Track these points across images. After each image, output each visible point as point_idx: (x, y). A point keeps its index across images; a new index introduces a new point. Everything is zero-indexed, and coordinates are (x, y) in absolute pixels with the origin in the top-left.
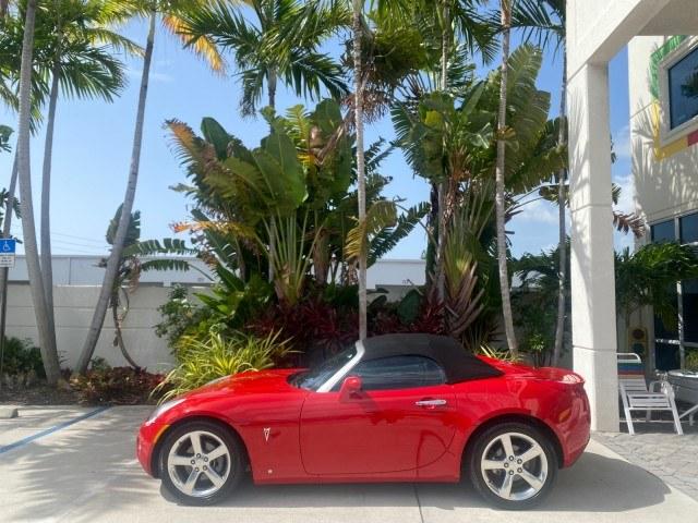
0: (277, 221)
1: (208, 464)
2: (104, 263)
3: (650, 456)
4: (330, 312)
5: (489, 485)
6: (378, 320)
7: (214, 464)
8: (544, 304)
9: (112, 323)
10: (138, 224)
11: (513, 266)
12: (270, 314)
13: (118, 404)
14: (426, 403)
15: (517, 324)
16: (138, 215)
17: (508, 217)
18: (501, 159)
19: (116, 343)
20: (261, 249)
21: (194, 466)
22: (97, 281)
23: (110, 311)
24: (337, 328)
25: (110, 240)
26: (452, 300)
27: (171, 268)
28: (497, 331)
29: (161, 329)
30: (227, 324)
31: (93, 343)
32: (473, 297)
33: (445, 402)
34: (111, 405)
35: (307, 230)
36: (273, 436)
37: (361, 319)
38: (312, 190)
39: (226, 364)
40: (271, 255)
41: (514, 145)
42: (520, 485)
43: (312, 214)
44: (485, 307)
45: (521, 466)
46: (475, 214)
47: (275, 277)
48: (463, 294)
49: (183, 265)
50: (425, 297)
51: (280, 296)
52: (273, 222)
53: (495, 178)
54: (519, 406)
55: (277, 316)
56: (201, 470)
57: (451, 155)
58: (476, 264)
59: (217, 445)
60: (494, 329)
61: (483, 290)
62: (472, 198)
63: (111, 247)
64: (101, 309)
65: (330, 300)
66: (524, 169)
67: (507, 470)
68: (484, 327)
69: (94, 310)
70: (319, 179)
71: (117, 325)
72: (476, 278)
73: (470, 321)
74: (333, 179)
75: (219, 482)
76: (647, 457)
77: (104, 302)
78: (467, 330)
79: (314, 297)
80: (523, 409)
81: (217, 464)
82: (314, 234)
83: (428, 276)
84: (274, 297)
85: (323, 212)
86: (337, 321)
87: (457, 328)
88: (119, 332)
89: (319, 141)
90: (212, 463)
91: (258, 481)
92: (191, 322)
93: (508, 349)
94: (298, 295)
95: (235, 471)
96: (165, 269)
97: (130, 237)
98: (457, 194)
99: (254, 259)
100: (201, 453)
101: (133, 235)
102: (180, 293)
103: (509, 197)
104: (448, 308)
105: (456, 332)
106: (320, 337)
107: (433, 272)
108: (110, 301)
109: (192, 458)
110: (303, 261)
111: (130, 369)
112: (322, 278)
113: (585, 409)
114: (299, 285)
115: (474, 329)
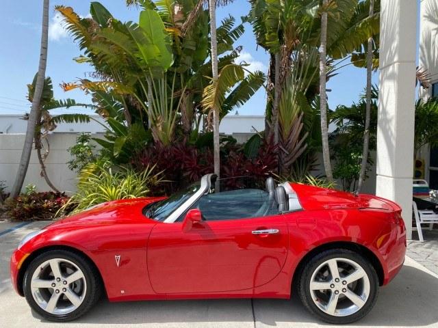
1: (67, 286)
2: (27, 117)
4: (192, 151)
5: (317, 303)
6: (230, 157)
7: (73, 286)
9: (38, 161)
10: (51, 86)
12: (148, 153)
13: (38, 220)
14: (261, 231)
15: (332, 158)
16: (49, 80)
17: (327, 78)
18: (324, 30)
19: (42, 175)
20: (141, 105)
21: (55, 289)
23: (34, 152)
24: (197, 164)
25: (30, 100)
26: (283, 141)
27: (77, 121)
28: (316, 163)
29: (73, 165)
31: (23, 176)
32: (300, 138)
33: (278, 231)
34: (32, 221)
35: (174, 92)
36: (122, 263)
37: (215, 157)
38: (177, 57)
39: (110, 192)
40: (150, 112)
41: (336, 16)
42: (344, 302)
43: (178, 77)
44: (309, 146)
45: (346, 286)
46: (302, 77)
47: (152, 126)
48: (292, 137)
49: (85, 118)
50: (264, 140)
51: (156, 139)
52: (149, 84)
54: (344, 235)
55: (154, 154)
56: (61, 292)
57: (285, 27)
58: (302, 113)
59: (75, 270)
60: (314, 161)
61: (307, 133)
62: (300, 65)
63: (30, 104)
64: (27, 151)
65: (194, 143)
66: (341, 38)
67: (333, 290)
68: (307, 160)
69: (22, 151)
70: (182, 49)
72: (302, 124)
73: (296, 156)
74: (194, 49)
75: (77, 302)
77: (28, 145)
78: (294, 164)
79: (181, 141)
80: (347, 238)
81: (75, 286)
82: (181, 94)
83: (267, 125)
84: (152, 140)
85: (188, 75)
86: (198, 158)
87: (287, 162)
88: (43, 167)
89: (181, 17)
90: (71, 285)
91: (112, 299)
92: (93, 160)
93: (326, 176)
94: (170, 139)
95: (91, 292)
96: (72, 121)
97: (45, 97)
98: (290, 59)
99: (138, 113)
100: (60, 277)
101: (48, 96)
102: (84, 138)
103: (328, 64)
104: (281, 147)
105: (286, 164)
106: (185, 170)
107: (270, 121)
108: (34, 145)
109: (52, 282)
110: (173, 114)
111: (52, 193)
112: (188, 126)
113: (402, 232)
114: (170, 131)
115: (299, 162)
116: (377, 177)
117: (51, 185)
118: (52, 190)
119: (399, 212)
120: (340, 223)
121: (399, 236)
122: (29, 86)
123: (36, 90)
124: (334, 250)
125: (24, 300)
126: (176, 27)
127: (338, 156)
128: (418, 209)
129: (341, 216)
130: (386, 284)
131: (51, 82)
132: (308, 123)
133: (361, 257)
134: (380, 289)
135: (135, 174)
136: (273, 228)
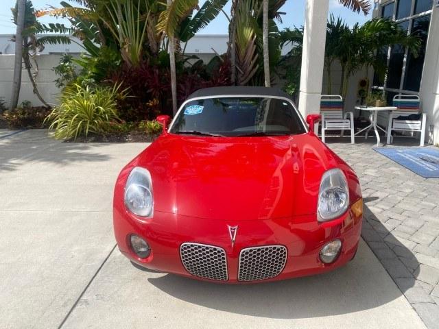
9: (28, 79)
10: (33, 10)
13: (32, 128)
16: (30, 4)
19: (34, 92)
23: (25, 71)
25: (16, 23)
26: (239, 62)
27: (59, 43)
29: (59, 83)
30: (95, 79)
31: (17, 91)
34: (27, 129)
35: (141, 15)
39: (83, 104)
40: (121, 32)
44: (260, 67)
48: (247, 58)
49: (66, 40)
51: (125, 60)
52: (119, 8)
58: (255, 36)
61: (257, 55)
69: (13, 71)
73: (250, 76)
77: (18, 65)
78: (250, 81)
82: (146, 17)
87: (243, 81)
88: (35, 85)
96: (55, 43)
101: (31, 18)
102: (66, 59)
104: (238, 68)
106: (149, 87)
114: (139, 52)
116: (300, 93)
117: (42, 101)
118: (44, 105)
122: (12, 9)
131: (32, 5)
132: (260, 44)
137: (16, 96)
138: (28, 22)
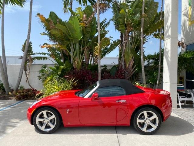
0: (73, 45)
1: (49, 121)
2: (22, 58)
3: (188, 116)
4: (90, 72)
5: (139, 127)
6: (104, 75)
7: (51, 121)
8: (153, 69)
10: (31, 45)
11: (145, 58)
12: (72, 73)
13: (27, 100)
14: (119, 101)
15: (146, 75)
16: (30, 43)
17: (144, 43)
18: (142, 24)
19: (27, 82)
20: (68, 53)
21: (45, 122)
22: (20, 63)
23: (24, 72)
24: (92, 77)
25: (23, 51)
26: (126, 69)
27: (42, 59)
28: (139, 77)
29: (40, 78)
30: (59, 76)
31: (19, 82)
32: (133, 67)
33: (125, 101)
34: (24, 100)
35: (82, 48)
36: (70, 112)
37: (99, 75)
38: (84, 35)
39: (58, 88)
40: (72, 55)
41: (147, 20)
42: (149, 127)
43: (84, 42)
45: (150, 121)
46: (134, 43)
47: (73, 62)
48: (130, 67)
49: (45, 58)
50: (118, 68)
51: (74, 67)
52: (72, 45)
53: (140, 31)
54: (149, 102)
55: (74, 73)
56: (47, 123)
57: (127, 23)
58: (134, 57)
59: (52, 115)
61: (136, 65)
62: (133, 38)
63: (23, 53)
64: (21, 71)
65: (90, 69)
66: (149, 28)
67: (145, 122)
68: (136, 76)
69: (19, 72)
70: (86, 31)
71: (27, 76)
72: (134, 62)
73: (131, 75)
74: (90, 31)
75: (52, 127)
76: (187, 116)
77: (22, 69)
78: (130, 78)
79: (85, 68)
80: (150, 103)
81: (52, 121)
82: (85, 49)
83: (119, 62)
84: (73, 68)
85: (88, 42)
86: (92, 75)
87: (128, 77)
88: (27, 79)
89: (86, 19)
90: (50, 121)
91: (65, 126)
92: (48, 75)
93: (143, 83)
94: (80, 67)
95: (58, 123)
96: (40, 59)
97: (29, 50)
98: (129, 36)
99: (67, 56)
100: (47, 117)
102: (45, 67)
103: (144, 37)
104: (125, 71)
105: (127, 78)
106: (87, 80)
107: (121, 60)
108: (24, 69)
109: (44, 119)
110: (82, 57)
111: (31, 89)
112: (87, 62)
113: (170, 103)
114: (80, 64)
115: (132, 77)
116: (164, 83)
117: (30, 86)
118: (31, 88)
119: (170, 95)
120: (148, 98)
121: (169, 104)
122: (23, 45)
123: (26, 47)
124: (145, 108)
125: (33, 126)
126: (83, 22)
127: (148, 75)
128: (180, 96)
129: (148, 96)
130: (164, 120)
132: (136, 61)
133: (155, 110)
134: (162, 123)
135: (67, 81)
136: (124, 100)
137: (19, 84)
138: (29, 51)
